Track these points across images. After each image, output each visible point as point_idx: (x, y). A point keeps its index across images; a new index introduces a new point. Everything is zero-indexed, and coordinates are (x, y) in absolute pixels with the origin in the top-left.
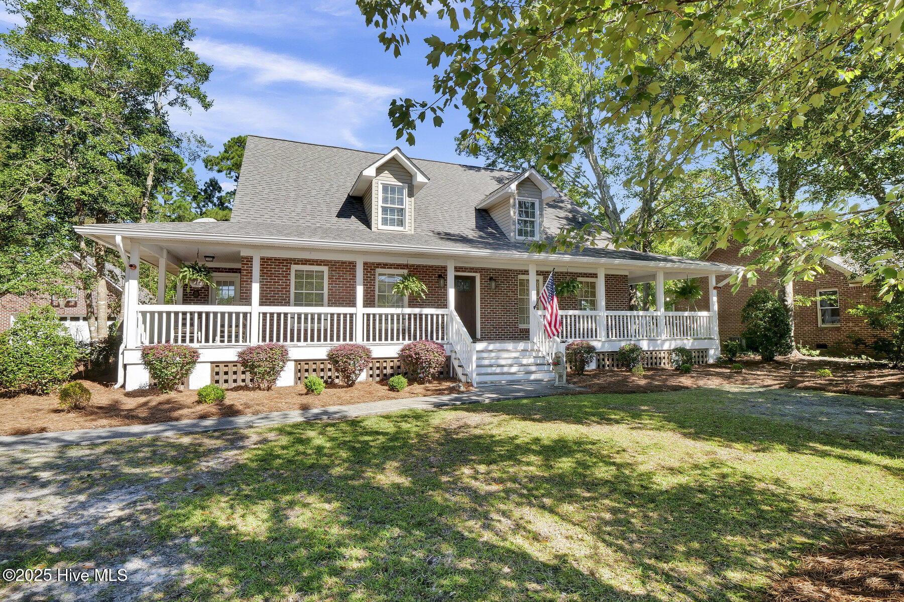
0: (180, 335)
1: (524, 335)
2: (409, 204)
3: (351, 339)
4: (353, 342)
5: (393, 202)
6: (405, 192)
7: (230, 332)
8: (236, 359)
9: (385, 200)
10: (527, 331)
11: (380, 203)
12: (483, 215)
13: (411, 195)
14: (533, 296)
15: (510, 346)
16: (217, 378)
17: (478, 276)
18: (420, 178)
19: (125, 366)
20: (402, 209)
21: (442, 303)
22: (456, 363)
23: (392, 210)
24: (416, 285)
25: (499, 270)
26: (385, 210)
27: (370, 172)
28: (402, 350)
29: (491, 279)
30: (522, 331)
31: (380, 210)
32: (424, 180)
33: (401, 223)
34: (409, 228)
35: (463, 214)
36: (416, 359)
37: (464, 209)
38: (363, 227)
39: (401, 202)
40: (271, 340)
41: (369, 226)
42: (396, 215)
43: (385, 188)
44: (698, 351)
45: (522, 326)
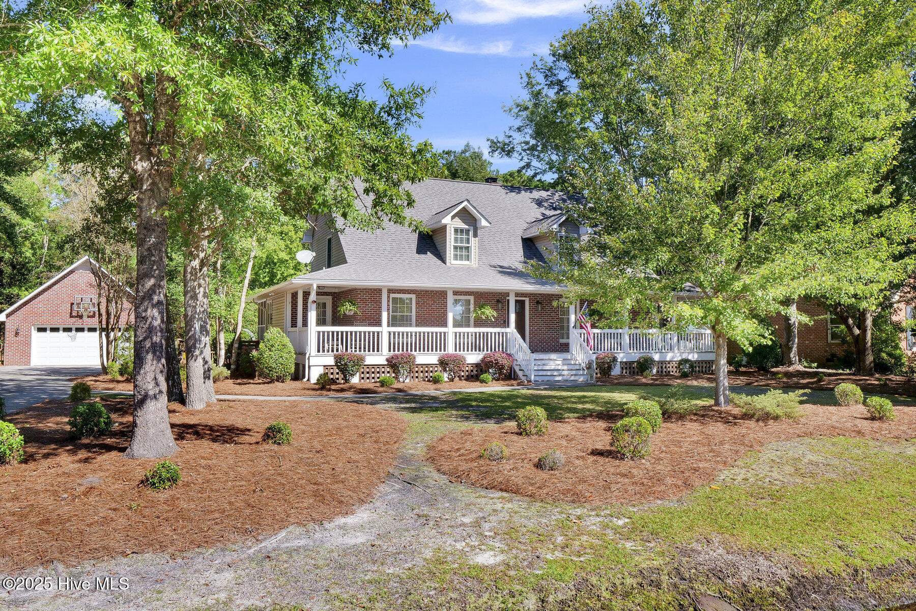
0: (330, 347)
1: (564, 348)
2: (474, 242)
3: (445, 351)
4: (446, 352)
5: (462, 241)
6: (471, 233)
7: (360, 345)
8: (386, 363)
9: (456, 240)
10: (567, 345)
11: (453, 243)
12: (530, 245)
13: (475, 235)
14: (573, 318)
15: (553, 356)
16: (362, 375)
17: (527, 300)
18: (484, 223)
19: (309, 367)
20: (468, 247)
21: (506, 324)
22: (517, 369)
23: (461, 248)
24: (489, 312)
25: (544, 294)
26: (455, 248)
27: (447, 220)
28: (485, 358)
29: (538, 302)
30: (562, 345)
31: (452, 247)
32: (487, 224)
33: (468, 258)
34: (474, 262)
35: (512, 244)
36: (496, 364)
37: (512, 238)
38: (439, 262)
39: (468, 241)
40: (403, 350)
41: (444, 262)
42: (464, 251)
43: (456, 230)
44: (706, 362)
45: (562, 341)
